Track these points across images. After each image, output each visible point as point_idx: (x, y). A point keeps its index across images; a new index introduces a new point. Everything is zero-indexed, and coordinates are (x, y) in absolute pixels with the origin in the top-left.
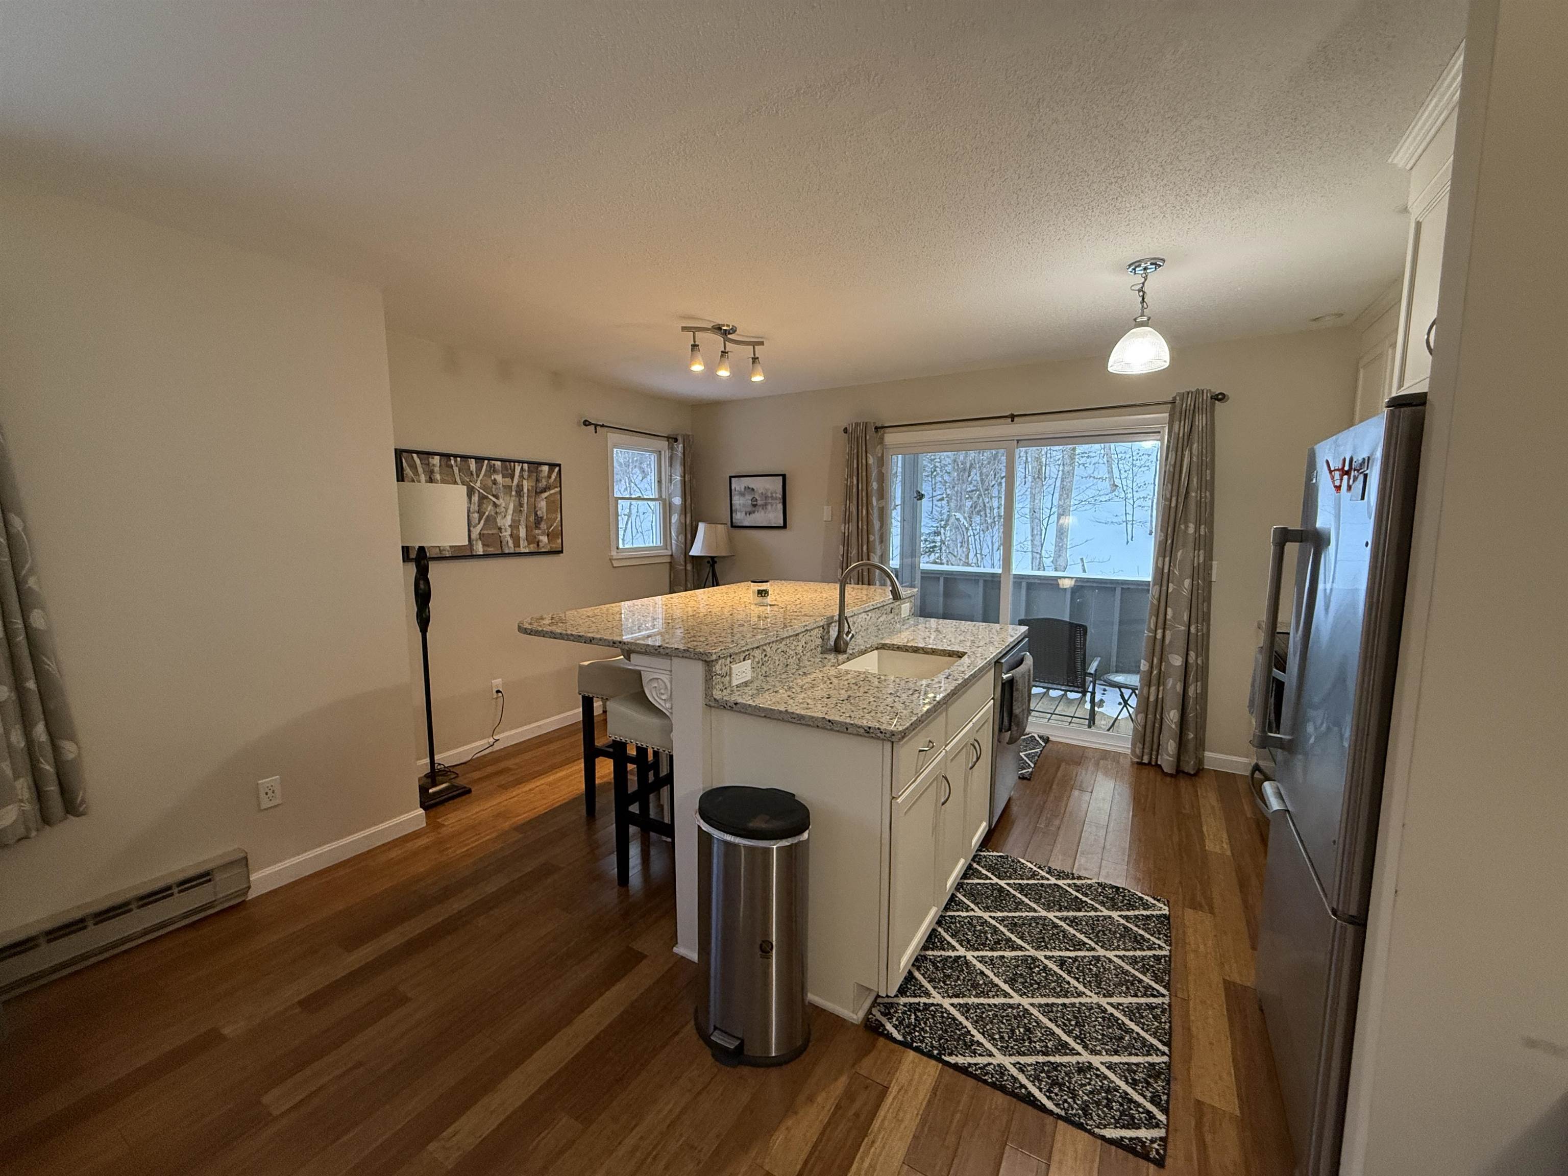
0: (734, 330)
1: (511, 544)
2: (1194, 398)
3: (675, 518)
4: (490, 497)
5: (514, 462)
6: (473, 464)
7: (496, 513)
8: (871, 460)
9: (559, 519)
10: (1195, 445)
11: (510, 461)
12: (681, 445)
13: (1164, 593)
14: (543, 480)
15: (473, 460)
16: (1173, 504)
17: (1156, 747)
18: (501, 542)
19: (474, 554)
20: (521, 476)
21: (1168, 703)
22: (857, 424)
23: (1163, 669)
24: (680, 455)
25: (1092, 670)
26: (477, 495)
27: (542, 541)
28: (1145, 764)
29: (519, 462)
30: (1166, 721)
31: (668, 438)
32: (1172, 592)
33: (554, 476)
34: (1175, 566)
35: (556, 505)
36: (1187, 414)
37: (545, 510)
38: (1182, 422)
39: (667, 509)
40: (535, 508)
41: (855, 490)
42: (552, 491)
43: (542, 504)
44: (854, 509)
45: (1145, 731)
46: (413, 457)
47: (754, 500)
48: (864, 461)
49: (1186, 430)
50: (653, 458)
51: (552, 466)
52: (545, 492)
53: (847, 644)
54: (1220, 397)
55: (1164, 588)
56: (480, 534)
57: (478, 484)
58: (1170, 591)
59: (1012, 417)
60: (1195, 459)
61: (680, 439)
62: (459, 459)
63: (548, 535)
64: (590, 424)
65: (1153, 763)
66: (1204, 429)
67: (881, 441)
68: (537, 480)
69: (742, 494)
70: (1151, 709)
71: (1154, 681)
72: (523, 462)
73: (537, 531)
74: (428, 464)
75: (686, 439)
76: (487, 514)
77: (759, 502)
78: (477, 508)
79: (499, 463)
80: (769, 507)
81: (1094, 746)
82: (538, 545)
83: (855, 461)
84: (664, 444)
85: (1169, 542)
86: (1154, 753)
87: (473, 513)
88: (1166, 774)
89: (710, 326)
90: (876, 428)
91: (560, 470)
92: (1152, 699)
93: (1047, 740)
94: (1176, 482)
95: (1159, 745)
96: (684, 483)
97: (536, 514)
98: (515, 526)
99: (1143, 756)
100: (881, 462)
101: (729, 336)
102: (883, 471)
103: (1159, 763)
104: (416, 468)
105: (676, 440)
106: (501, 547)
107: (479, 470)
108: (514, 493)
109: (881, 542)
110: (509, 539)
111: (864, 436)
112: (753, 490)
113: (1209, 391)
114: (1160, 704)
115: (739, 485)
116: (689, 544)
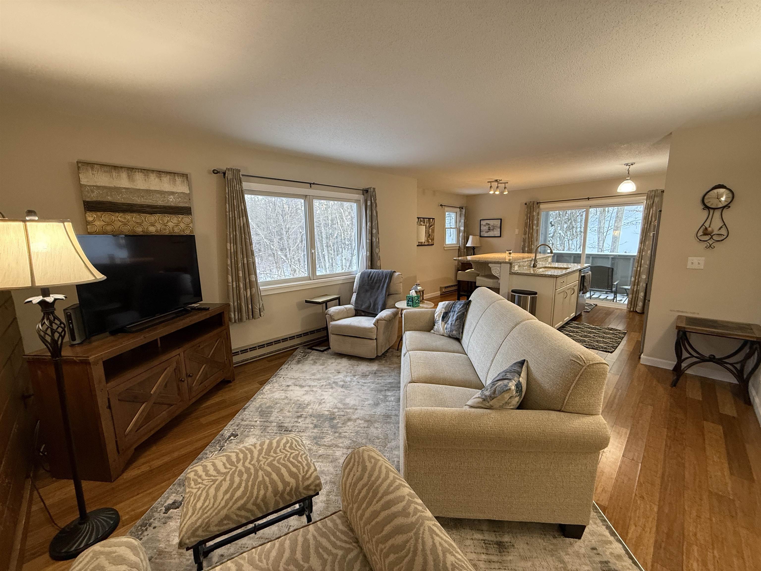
0: (500, 180)
2: (655, 191)
3: (461, 234)
8: (534, 214)
9: (434, 235)
10: (654, 207)
12: (464, 210)
13: (641, 255)
15: (417, 219)
16: (646, 227)
17: (635, 305)
20: (427, 223)
21: (640, 291)
22: (531, 202)
23: (639, 280)
24: (464, 213)
25: (615, 283)
28: (631, 311)
29: (426, 218)
30: (639, 296)
31: (460, 208)
32: (644, 255)
33: (433, 222)
34: (645, 247)
35: (433, 231)
36: (652, 197)
37: (431, 232)
38: (650, 199)
39: (459, 231)
41: (528, 223)
42: (433, 227)
43: (430, 230)
44: (527, 230)
45: (632, 300)
47: (489, 227)
48: (532, 214)
49: (651, 202)
50: (455, 215)
51: (433, 219)
52: (431, 227)
55: (641, 254)
59: (588, 199)
60: (654, 212)
61: (464, 208)
63: (431, 240)
64: (442, 205)
65: (634, 311)
66: (658, 202)
67: (539, 207)
68: (430, 224)
69: (485, 226)
70: (635, 293)
71: (636, 284)
73: (429, 239)
75: (466, 207)
77: (491, 228)
79: (422, 219)
80: (495, 230)
81: (614, 307)
82: (429, 243)
83: (529, 214)
84: (458, 210)
85: (644, 239)
86: (634, 307)
88: (638, 313)
89: (495, 180)
90: (537, 203)
92: (635, 290)
93: (596, 305)
94: (647, 219)
95: (637, 304)
96: (465, 222)
97: (429, 233)
99: (631, 308)
100: (538, 214)
101: (499, 182)
102: (539, 217)
103: (636, 310)
105: (462, 208)
106: (422, 243)
107: (419, 221)
109: (537, 241)
111: (533, 205)
112: (489, 224)
113: (660, 190)
114: (637, 292)
115: (483, 223)
116: (466, 243)
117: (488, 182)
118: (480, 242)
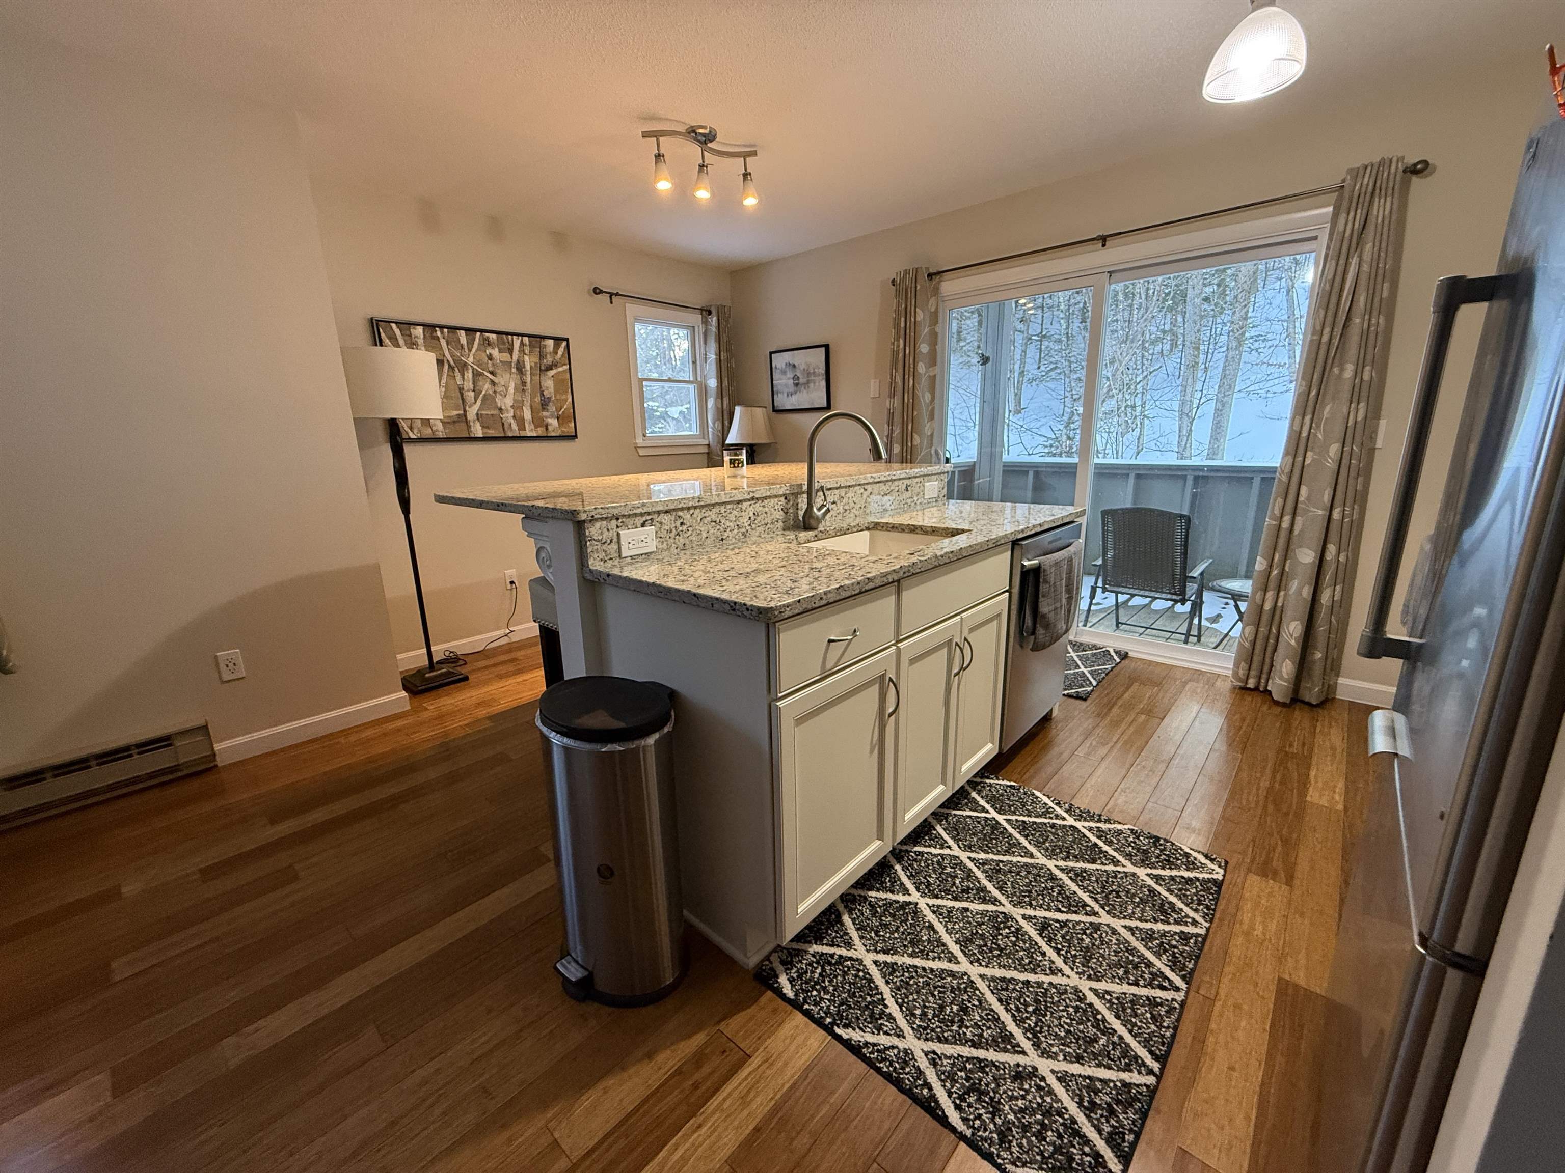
0: (710, 137)
1: (514, 426)
2: (1374, 171)
3: (711, 403)
4: (486, 373)
5: (513, 334)
6: (462, 336)
7: (495, 392)
8: (922, 317)
9: (570, 400)
10: (1369, 246)
11: (507, 334)
12: (715, 319)
13: (1297, 467)
14: (548, 356)
15: (463, 332)
16: (1325, 338)
17: (1267, 669)
18: (503, 424)
19: (472, 435)
20: (522, 351)
21: (1289, 613)
22: (906, 272)
23: (1287, 569)
24: (714, 329)
25: (1196, 573)
26: (470, 371)
27: (551, 425)
28: (1249, 689)
29: (518, 335)
30: (1284, 635)
31: (702, 310)
32: (1309, 465)
33: (561, 351)
34: (1318, 427)
35: (567, 384)
36: (1361, 200)
37: (552, 390)
38: (1352, 214)
39: (703, 392)
40: (541, 387)
41: (901, 355)
42: (560, 369)
43: (549, 384)
44: (899, 380)
45: (1253, 649)
46: (391, 327)
47: (795, 378)
48: (913, 319)
49: (1356, 226)
50: (686, 334)
51: (558, 340)
52: (552, 369)
53: (819, 520)
54: (1419, 169)
55: (1299, 459)
56: (477, 414)
57: (471, 359)
58: (1307, 462)
59: (1103, 240)
60: (1365, 268)
61: (714, 312)
62: (446, 330)
63: (558, 418)
64: (601, 292)
65: (1261, 689)
66: (1386, 222)
67: (936, 291)
68: (542, 357)
69: (784, 372)
70: (1265, 618)
71: (1272, 584)
72: (523, 335)
73: (545, 414)
74: (410, 335)
75: (721, 309)
76: (483, 393)
77: (802, 381)
78: (471, 386)
79: (494, 336)
80: (811, 385)
81: (1186, 665)
82: (547, 429)
83: (903, 319)
84: (696, 319)
85: (1313, 393)
86: (1264, 676)
87: (468, 391)
88: (1277, 703)
89: (682, 129)
90: (930, 275)
91: (568, 345)
92: (1268, 606)
93: (1124, 656)
94: (1332, 306)
95: (1272, 666)
96: (719, 361)
97: (542, 395)
98: (517, 406)
99: (1247, 679)
101: (709, 145)
102: (937, 330)
103: (1269, 688)
104: (397, 339)
105: (710, 313)
106: (504, 429)
107: (471, 343)
108: (514, 370)
110: (512, 421)
111: (913, 285)
112: (794, 366)
113: (1401, 159)
114: (1277, 615)
115: (780, 361)
116: (726, 433)
117: (646, 135)
118: (772, 428)
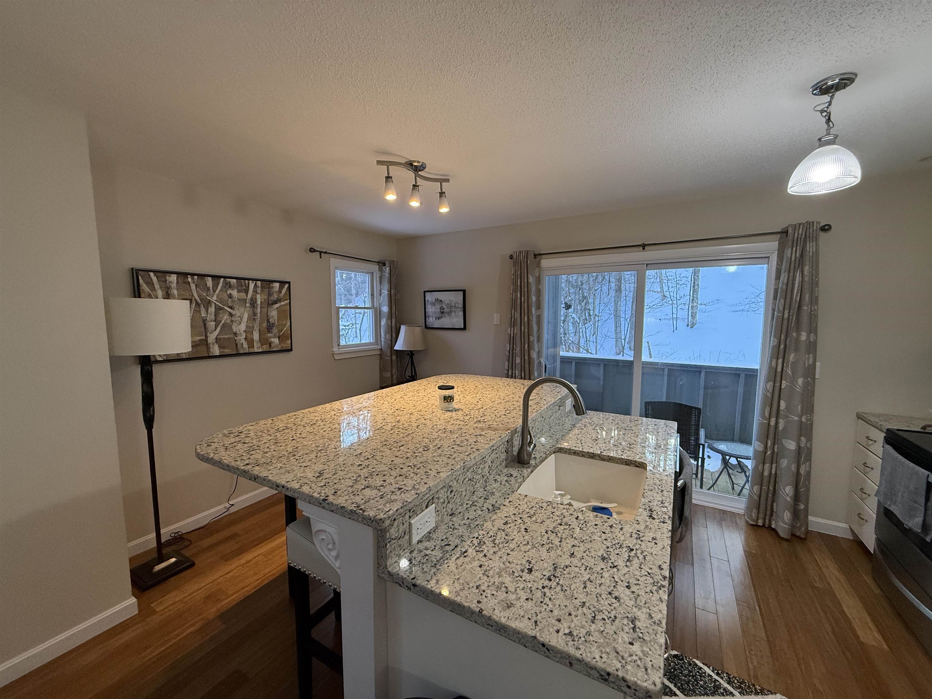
0: (422, 167)
1: (245, 345)
2: (805, 228)
3: (383, 322)
4: (226, 308)
5: (249, 279)
6: (209, 282)
7: (232, 321)
8: (531, 280)
9: (289, 324)
10: (806, 268)
11: (245, 279)
12: (388, 268)
13: (777, 389)
14: (275, 294)
15: (210, 279)
17: (770, 514)
18: (236, 345)
19: (211, 355)
20: (255, 291)
21: (781, 480)
22: (520, 252)
23: (776, 450)
24: (387, 275)
25: (702, 441)
26: (213, 307)
27: (273, 342)
28: (759, 526)
29: (253, 280)
30: (780, 493)
31: (378, 263)
32: (785, 388)
33: (284, 291)
34: (788, 366)
35: (287, 313)
36: (799, 242)
37: (276, 318)
38: (794, 249)
39: (378, 315)
40: (267, 316)
41: (519, 301)
42: (283, 303)
43: (274, 313)
44: (517, 315)
45: (760, 500)
46: (149, 275)
47: (442, 308)
48: (526, 280)
49: (797, 255)
50: (367, 278)
51: (282, 283)
52: (277, 303)
54: (826, 228)
55: (778, 384)
56: (216, 338)
57: (215, 298)
58: (783, 387)
59: (644, 246)
60: (806, 279)
61: (387, 264)
62: (196, 277)
63: (279, 338)
64: (315, 251)
65: (767, 526)
66: (814, 255)
67: (539, 265)
68: (270, 295)
69: (433, 304)
70: (765, 480)
71: (768, 460)
72: (257, 280)
73: (269, 335)
74: (166, 281)
75: (392, 263)
76: (223, 322)
77: (446, 310)
78: (213, 317)
79: (234, 281)
80: (453, 314)
81: (712, 505)
82: (270, 346)
83: (519, 280)
84: (375, 268)
85: (782, 347)
86: (767, 517)
87: (211, 321)
88: (780, 537)
89: (403, 161)
90: (535, 256)
91: (289, 288)
92: (766, 473)
94: (788, 297)
95: (773, 512)
96: (390, 296)
97: (268, 321)
98: (249, 331)
99: (758, 519)
100: (539, 280)
101: (420, 173)
102: (540, 288)
103: (773, 526)
104: (153, 284)
105: (384, 264)
106: (237, 348)
107: (215, 287)
108: (248, 305)
110: (243, 341)
111: (525, 260)
112: (441, 301)
113: (819, 223)
114: (774, 479)
115: (430, 297)
116: (393, 341)
117: (379, 163)
118: (425, 339)
